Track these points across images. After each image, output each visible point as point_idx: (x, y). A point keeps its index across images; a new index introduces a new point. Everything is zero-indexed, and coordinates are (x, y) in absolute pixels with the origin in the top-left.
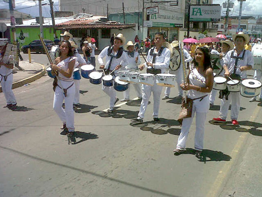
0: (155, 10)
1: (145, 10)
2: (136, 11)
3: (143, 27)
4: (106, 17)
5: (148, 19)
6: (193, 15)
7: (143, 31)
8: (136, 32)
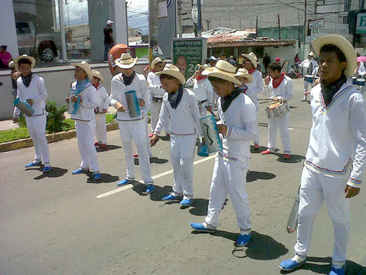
0: (320, 23)
1: (307, 23)
2: (296, 25)
3: (304, 43)
4: (255, 33)
5: (309, 34)
6: (361, 25)
7: (304, 49)
8: (296, 50)
